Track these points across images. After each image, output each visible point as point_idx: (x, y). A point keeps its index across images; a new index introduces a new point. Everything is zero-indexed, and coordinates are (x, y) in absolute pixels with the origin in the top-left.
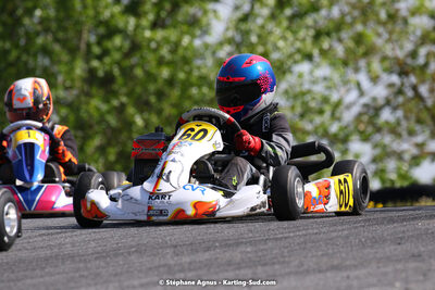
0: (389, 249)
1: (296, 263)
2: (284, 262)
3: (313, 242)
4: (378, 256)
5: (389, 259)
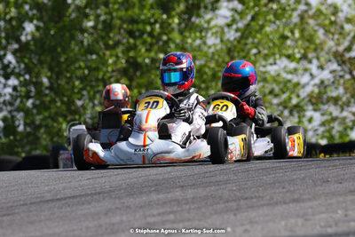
0: (333, 187)
1: (268, 197)
2: (259, 197)
3: (279, 182)
4: (326, 191)
5: (333, 194)
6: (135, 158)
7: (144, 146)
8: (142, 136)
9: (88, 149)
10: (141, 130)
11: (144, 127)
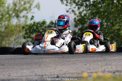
6: (41, 51)
7: (45, 47)
8: (44, 43)
9: (26, 48)
10: (44, 41)
11: (45, 40)
